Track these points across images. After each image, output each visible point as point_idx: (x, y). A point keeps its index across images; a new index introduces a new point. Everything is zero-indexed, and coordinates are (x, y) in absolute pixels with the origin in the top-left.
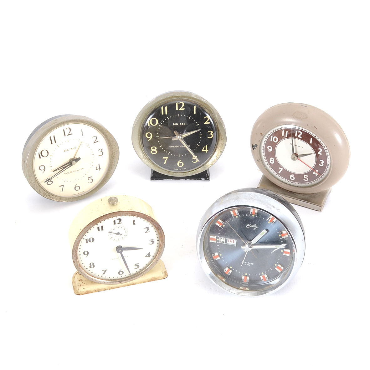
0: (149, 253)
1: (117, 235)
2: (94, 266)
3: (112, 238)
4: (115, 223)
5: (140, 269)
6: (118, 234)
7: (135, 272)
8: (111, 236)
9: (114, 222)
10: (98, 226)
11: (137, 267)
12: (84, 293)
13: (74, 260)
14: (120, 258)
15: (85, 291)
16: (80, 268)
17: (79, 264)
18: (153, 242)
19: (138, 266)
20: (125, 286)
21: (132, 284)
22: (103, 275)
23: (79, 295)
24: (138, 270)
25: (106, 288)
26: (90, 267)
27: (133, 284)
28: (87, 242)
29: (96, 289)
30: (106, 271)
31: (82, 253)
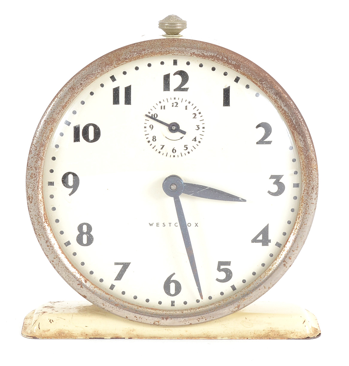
0: (267, 227)
1: (171, 130)
2: (90, 240)
3: (154, 139)
4: (167, 86)
5: (233, 288)
6: (174, 128)
7: (216, 295)
8: (152, 133)
9: (167, 78)
10: (115, 85)
11: (223, 276)
12: (48, 334)
13: (30, 192)
14: (172, 225)
15: (53, 328)
16: (44, 228)
17: (42, 212)
18: (281, 188)
19: (229, 275)
20: (181, 337)
21: (205, 336)
22: (116, 283)
23: (34, 338)
24: (226, 288)
25: (120, 333)
26: (79, 240)
27: (208, 337)
28: (77, 139)
29: (90, 330)
30: (126, 266)
31: (57, 178)
